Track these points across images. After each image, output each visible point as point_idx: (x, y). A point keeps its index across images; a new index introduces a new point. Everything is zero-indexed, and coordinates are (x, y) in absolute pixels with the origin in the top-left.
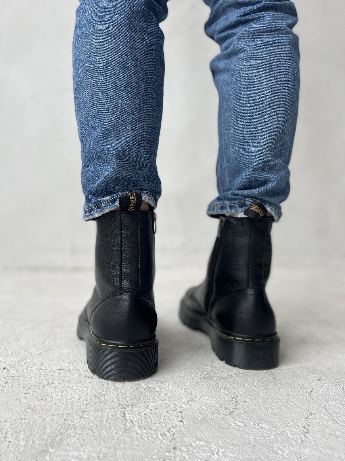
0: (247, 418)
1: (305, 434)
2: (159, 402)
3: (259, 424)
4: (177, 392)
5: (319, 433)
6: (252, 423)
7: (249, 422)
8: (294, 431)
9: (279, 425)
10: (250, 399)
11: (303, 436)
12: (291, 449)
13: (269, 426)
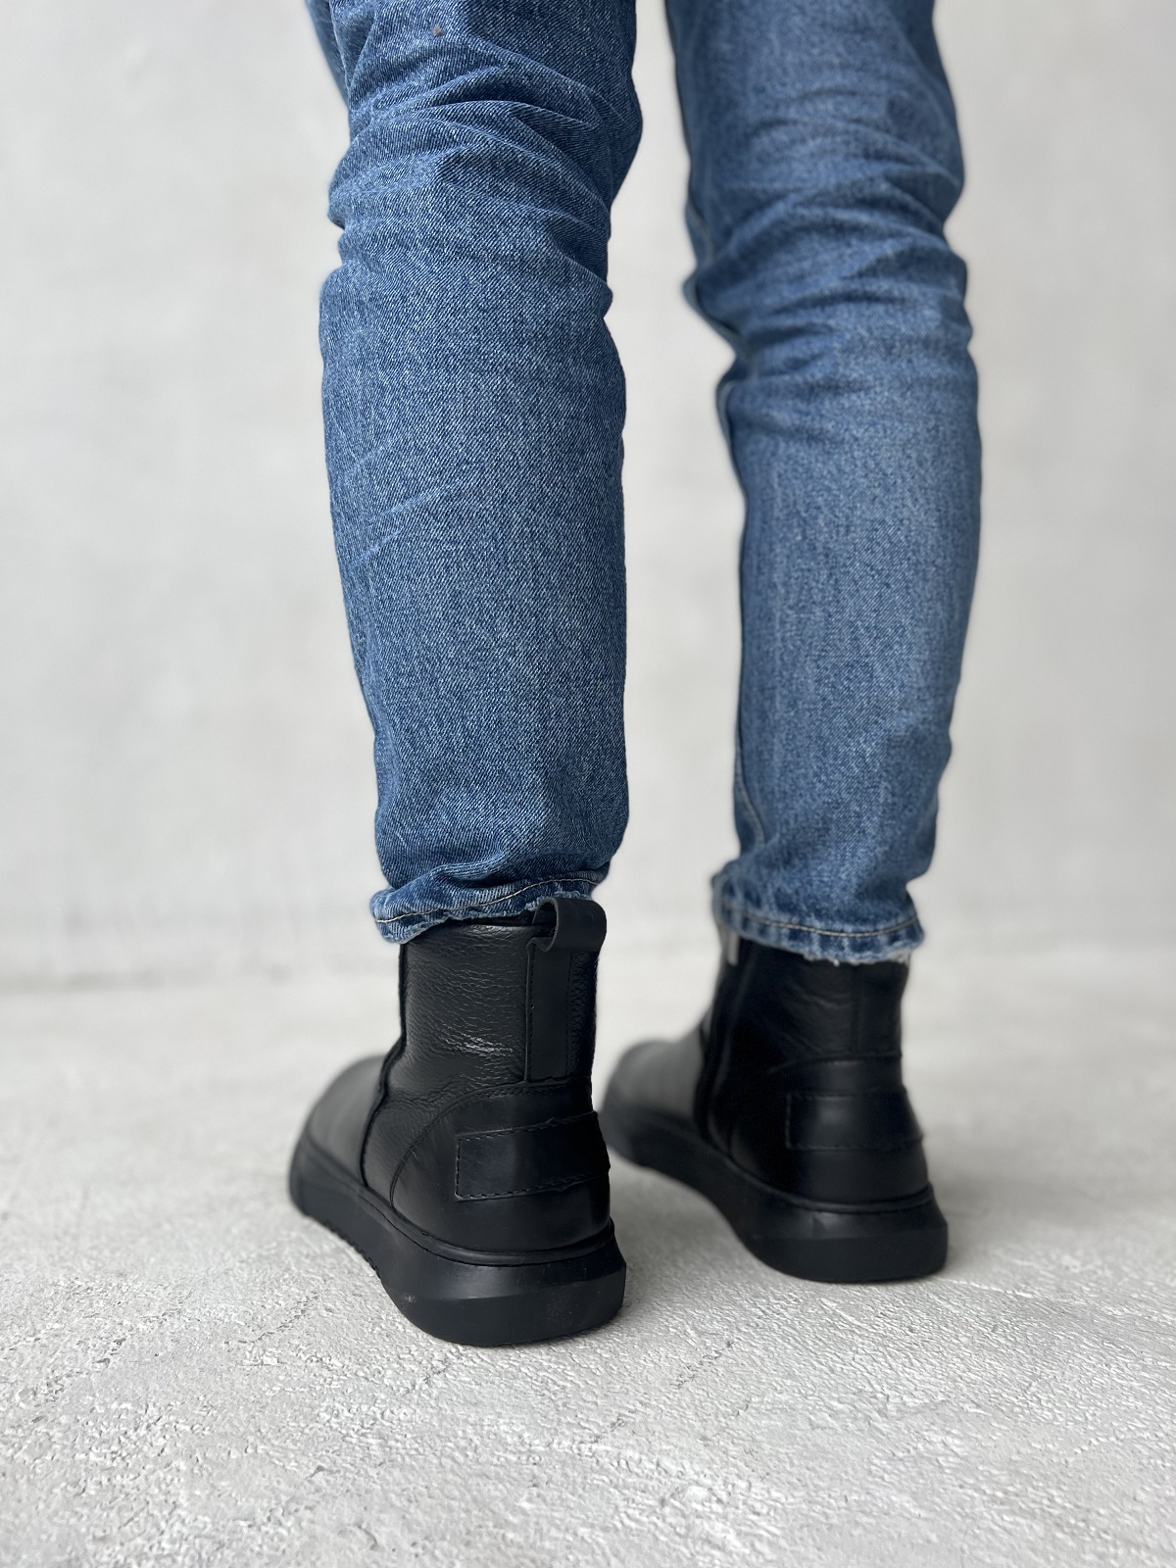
0: (301, 1346)
1: (431, 1373)
2: (76, 1320)
3: (324, 1359)
4: (149, 1294)
5: (472, 1371)
6: (304, 1358)
7: (301, 1354)
8: (408, 1370)
9: (379, 1357)
10: (350, 1302)
11: (420, 1381)
12: (364, 1408)
13: (347, 1362)
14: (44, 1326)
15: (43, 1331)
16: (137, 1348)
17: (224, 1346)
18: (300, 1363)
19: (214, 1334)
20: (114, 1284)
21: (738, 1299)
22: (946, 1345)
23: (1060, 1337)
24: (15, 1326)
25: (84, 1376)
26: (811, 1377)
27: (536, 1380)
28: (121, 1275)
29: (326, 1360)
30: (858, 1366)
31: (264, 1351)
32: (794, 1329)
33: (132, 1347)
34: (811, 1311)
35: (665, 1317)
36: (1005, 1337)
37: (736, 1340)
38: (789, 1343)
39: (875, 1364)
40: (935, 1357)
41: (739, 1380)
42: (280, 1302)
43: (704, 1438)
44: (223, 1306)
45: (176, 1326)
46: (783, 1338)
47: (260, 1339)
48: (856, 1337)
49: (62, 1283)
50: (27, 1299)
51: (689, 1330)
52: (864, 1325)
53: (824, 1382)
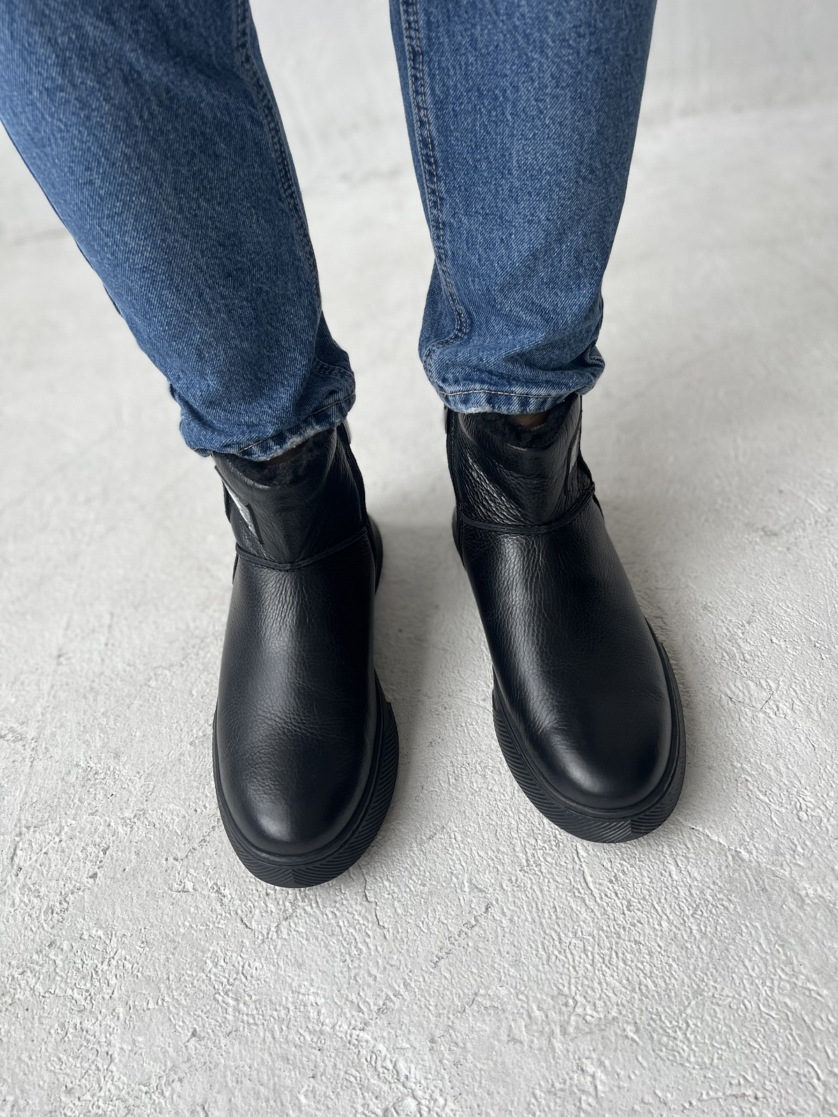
14: (66, 822)
15: (66, 829)
16: (115, 858)
17: (165, 862)
18: (205, 892)
19: (161, 846)
20: (112, 769)
21: (516, 836)
22: (647, 932)
23: (745, 930)
24: (50, 821)
25: (81, 893)
26: (531, 967)
27: (345, 940)
28: (117, 756)
29: (222, 888)
30: (569, 956)
31: (187, 872)
32: (541, 890)
33: (112, 856)
34: (563, 863)
35: (454, 858)
36: (699, 925)
37: (494, 903)
38: (531, 912)
39: (583, 956)
40: (632, 952)
41: (479, 962)
42: (207, 805)
43: (433, 1041)
44: (171, 806)
45: (140, 833)
46: (529, 904)
47: (187, 856)
48: (583, 910)
49: (81, 763)
50: (60, 783)
51: (465, 882)
52: (596, 892)
53: (537, 976)
